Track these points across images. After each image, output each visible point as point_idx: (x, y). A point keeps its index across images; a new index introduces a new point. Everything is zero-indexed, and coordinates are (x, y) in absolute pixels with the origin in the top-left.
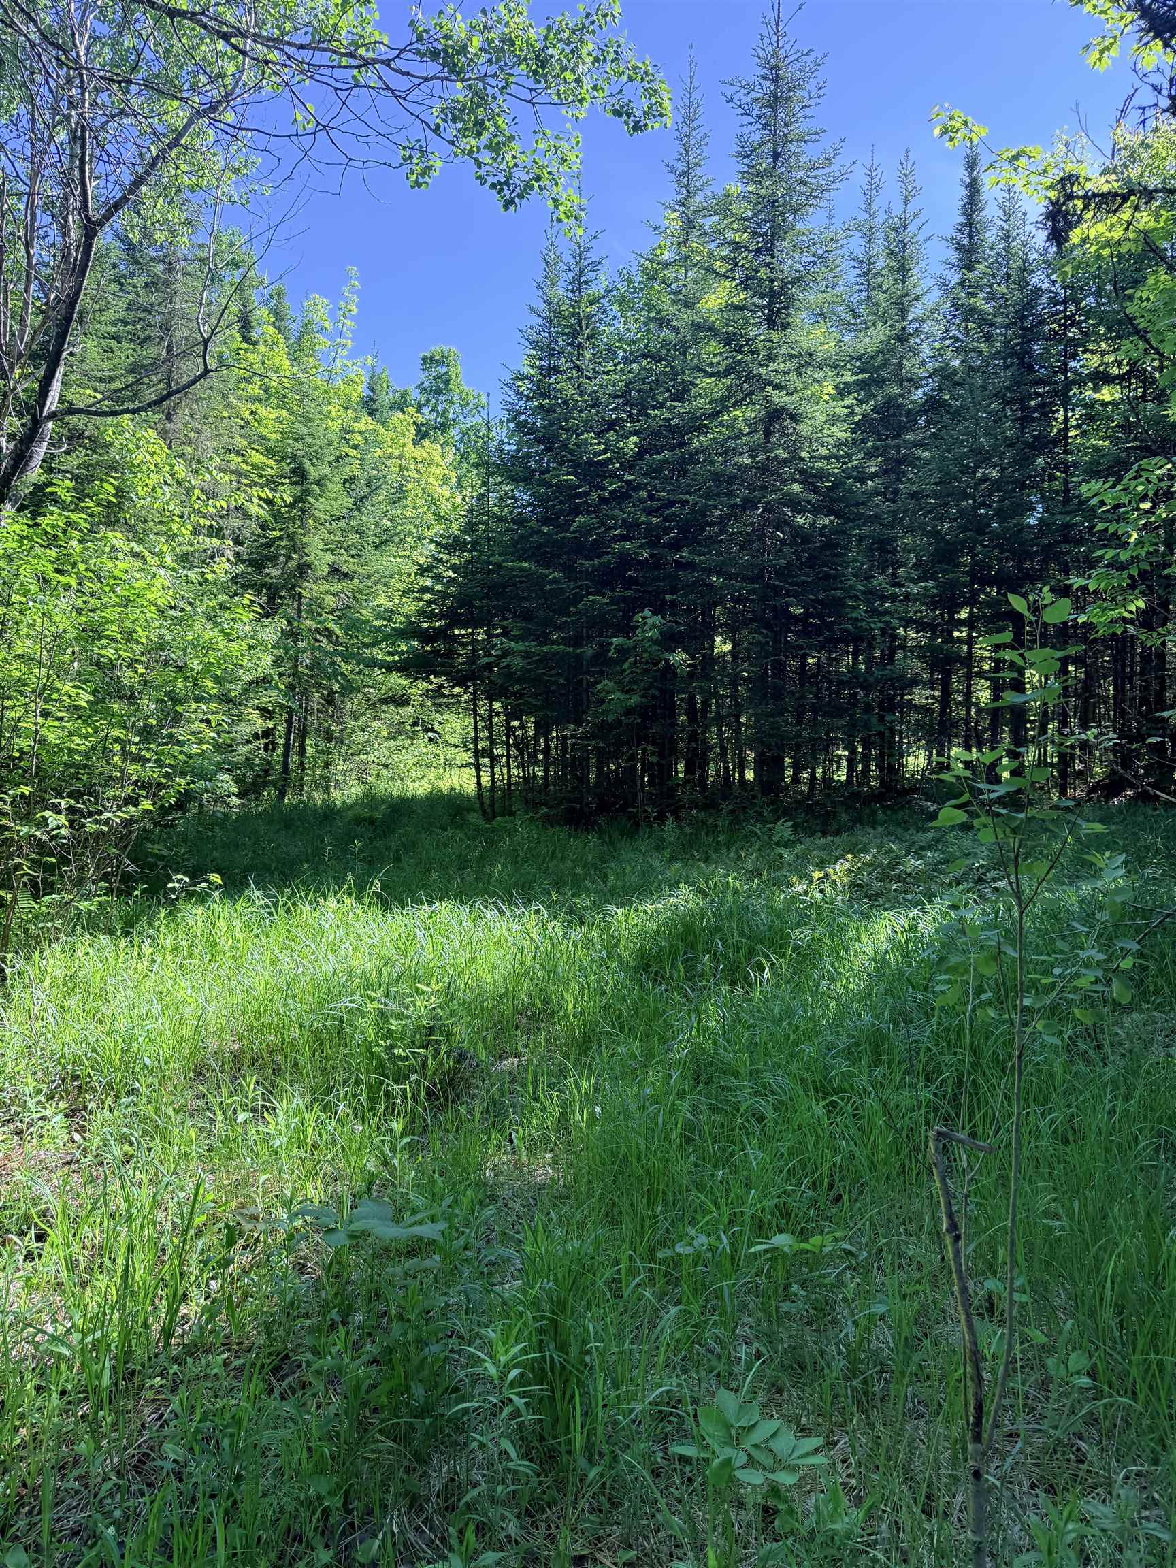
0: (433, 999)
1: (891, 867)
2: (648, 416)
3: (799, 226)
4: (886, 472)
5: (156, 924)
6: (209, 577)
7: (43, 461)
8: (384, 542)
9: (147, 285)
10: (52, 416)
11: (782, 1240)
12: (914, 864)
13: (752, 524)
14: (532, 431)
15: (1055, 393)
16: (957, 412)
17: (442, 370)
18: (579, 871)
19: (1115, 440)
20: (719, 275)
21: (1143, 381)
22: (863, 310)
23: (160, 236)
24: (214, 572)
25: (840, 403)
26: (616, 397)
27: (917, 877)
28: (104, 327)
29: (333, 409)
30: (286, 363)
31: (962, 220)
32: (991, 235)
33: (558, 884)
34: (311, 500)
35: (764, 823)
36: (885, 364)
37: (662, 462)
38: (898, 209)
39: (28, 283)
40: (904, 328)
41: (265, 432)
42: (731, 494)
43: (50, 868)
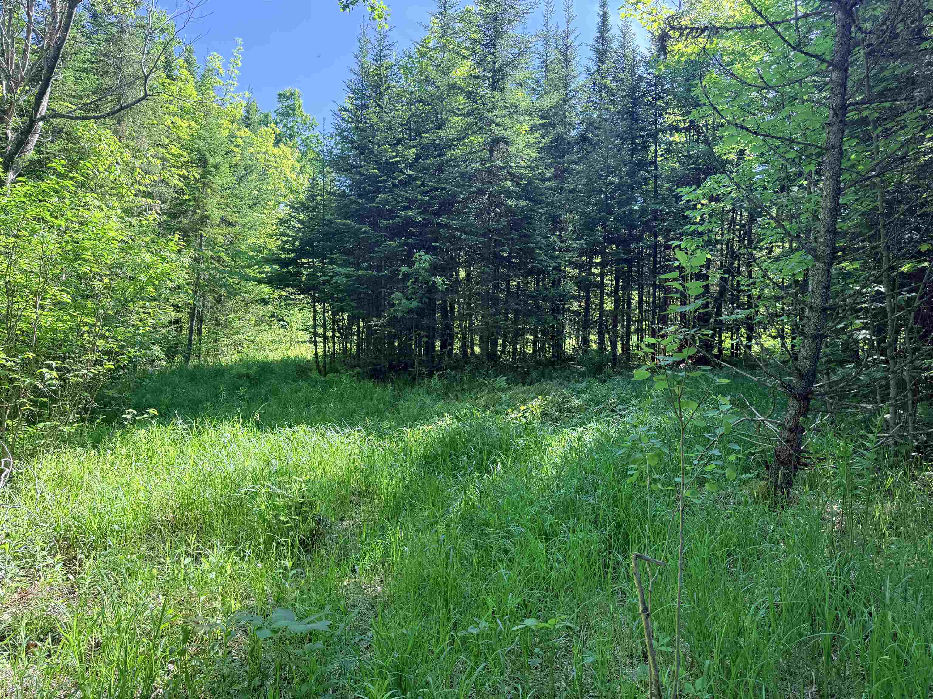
0: (303, 485)
1: (563, 403)
2: (422, 137)
3: (510, 33)
4: (556, 177)
5: (114, 441)
6: (144, 223)
7: (35, 146)
8: (255, 204)
9: (106, 40)
10: (43, 118)
11: (531, 622)
12: (575, 402)
13: (482, 203)
14: (352, 142)
15: (651, 136)
16: (596, 144)
17: (290, 102)
18: (381, 406)
19: (682, 164)
20: (464, 57)
21: (698, 131)
22: (543, 82)
23: (116, 10)
24: (147, 220)
25: (532, 136)
26: (403, 125)
27: (578, 409)
28: (77, 64)
29: (225, 123)
30: (195, 93)
31: (598, 35)
32: (615, 45)
33: (369, 413)
34: (210, 177)
35: (490, 377)
36: (556, 114)
37: (430, 165)
38: (563, 26)
39: (29, 32)
40: (567, 94)
41: (181, 134)
42: (470, 186)
43: (43, 405)
